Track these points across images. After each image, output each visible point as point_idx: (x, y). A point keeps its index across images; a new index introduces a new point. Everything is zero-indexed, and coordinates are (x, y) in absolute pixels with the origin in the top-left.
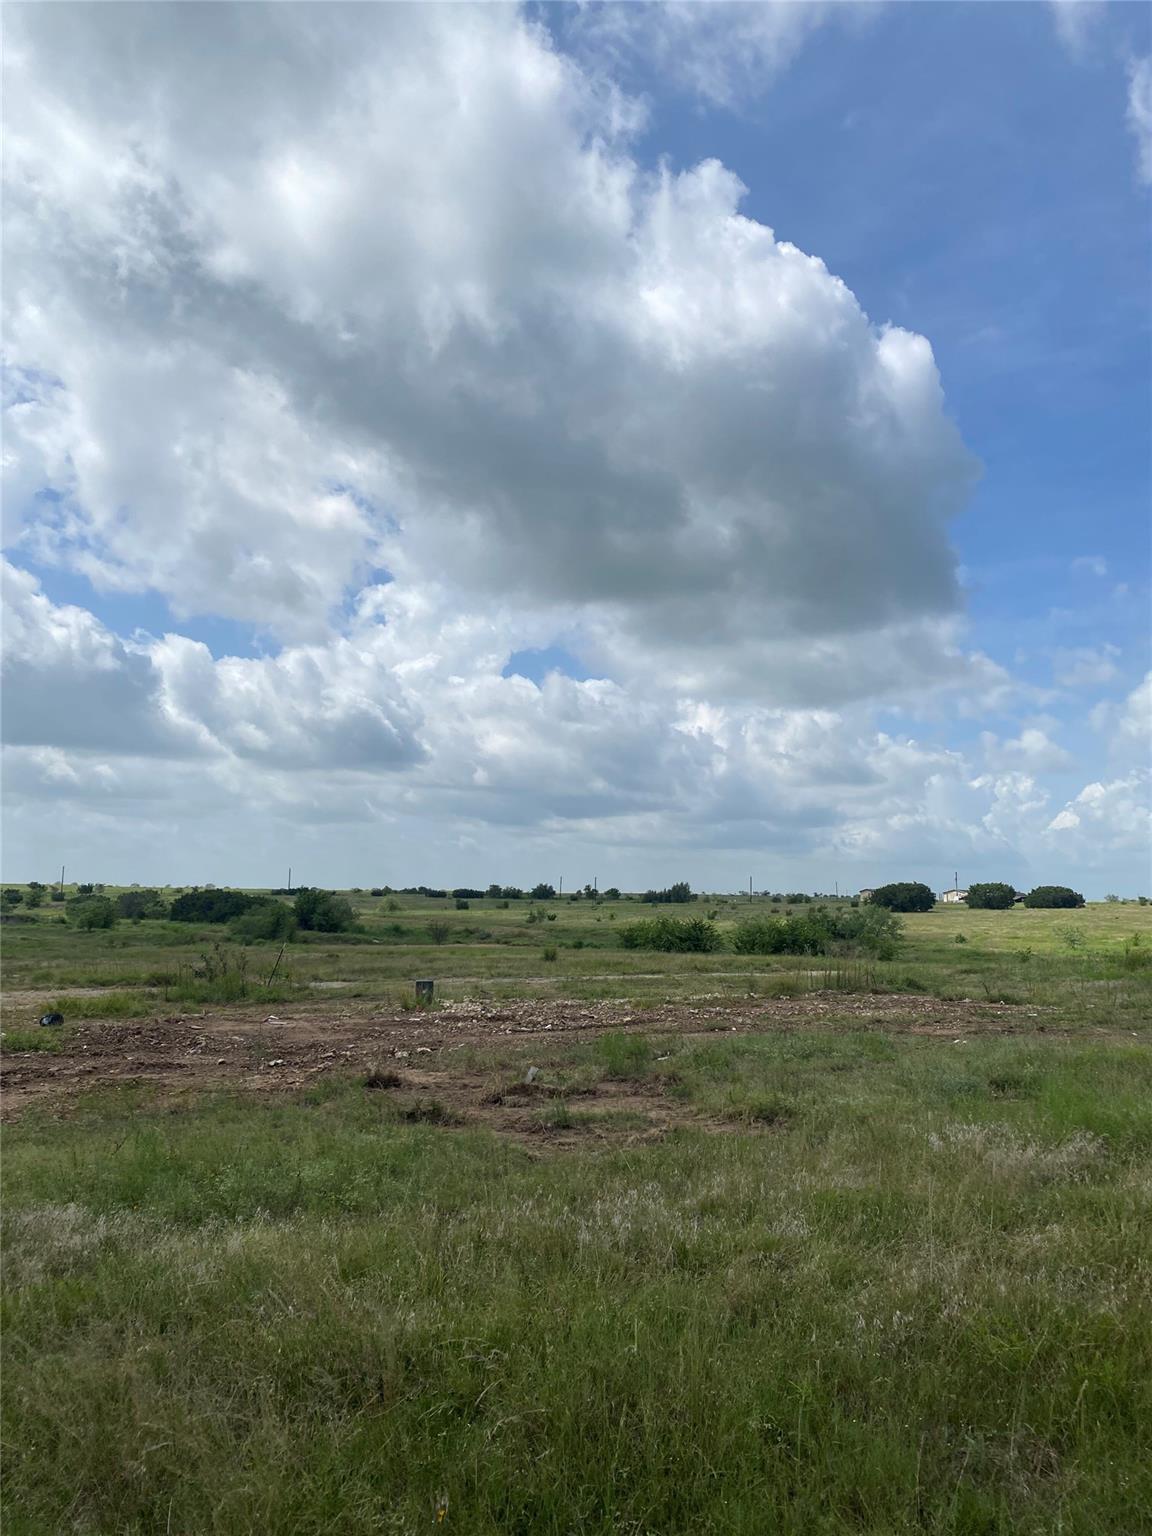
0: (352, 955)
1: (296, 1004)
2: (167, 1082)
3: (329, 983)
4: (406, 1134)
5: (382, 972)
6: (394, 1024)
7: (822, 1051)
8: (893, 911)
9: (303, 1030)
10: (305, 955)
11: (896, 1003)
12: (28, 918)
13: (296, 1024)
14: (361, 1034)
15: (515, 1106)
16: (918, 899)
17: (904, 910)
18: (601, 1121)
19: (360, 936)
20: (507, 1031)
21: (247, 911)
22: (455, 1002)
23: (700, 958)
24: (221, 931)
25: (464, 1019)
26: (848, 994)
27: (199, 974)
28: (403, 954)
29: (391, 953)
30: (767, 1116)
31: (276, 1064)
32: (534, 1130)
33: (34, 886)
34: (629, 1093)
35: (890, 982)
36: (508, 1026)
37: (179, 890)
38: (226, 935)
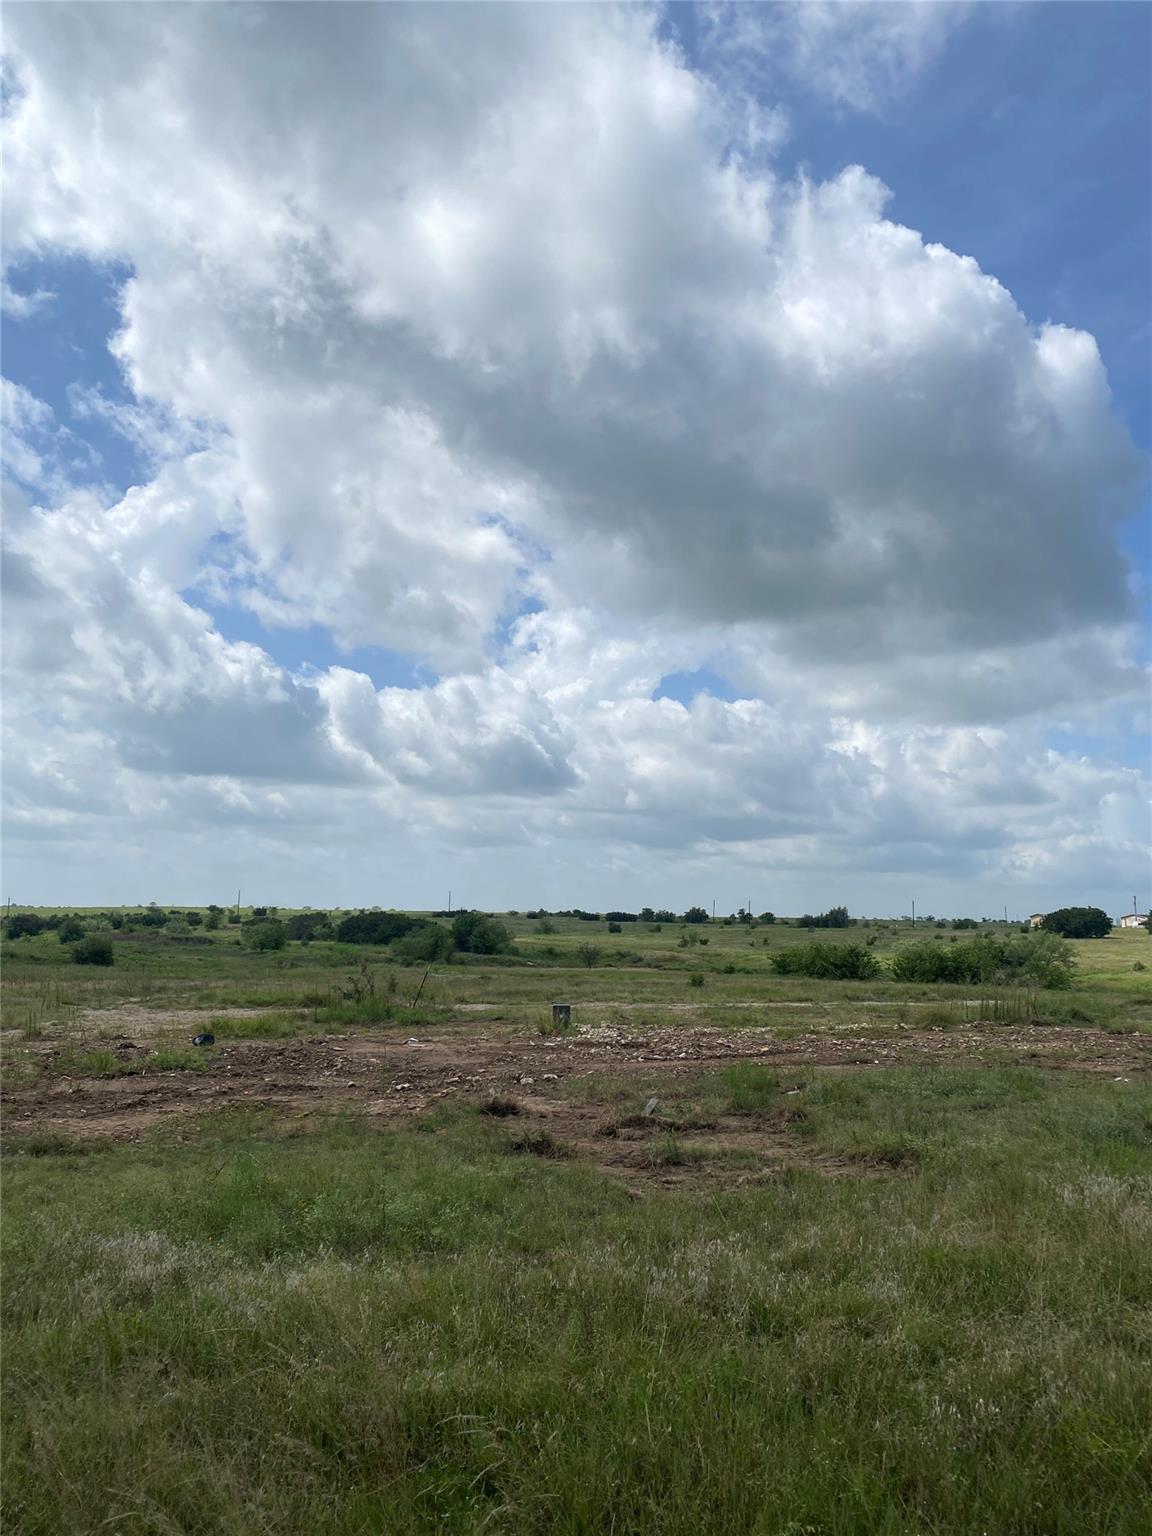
0: (502, 976)
1: (438, 1026)
2: (294, 1104)
3: (474, 1006)
4: (508, 1166)
5: (527, 995)
6: (529, 1048)
7: (964, 1088)
8: (1065, 937)
9: (438, 1053)
10: (460, 976)
11: (1058, 1036)
12: (206, 939)
13: (432, 1048)
14: (495, 1058)
15: (629, 1139)
16: (1091, 924)
17: (1078, 935)
18: (714, 1158)
19: (515, 958)
20: (640, 1059)
21: (407, 933)
22: (592, 1027)
23: (855, 984)
24: (384, 953)
25: (598, 1045)
26: (1007, 1025)
27: (347, 996)
28: (552, 977)
29: (542, 975)
30: (893, 1158)
31: (403, 1088)
32: (643, 1165)
33: (213, 908)
34: (750, 1129)
35: (1053, 1013)
36: (642, 1052)
37: (347, 913)
38: (388, 956)
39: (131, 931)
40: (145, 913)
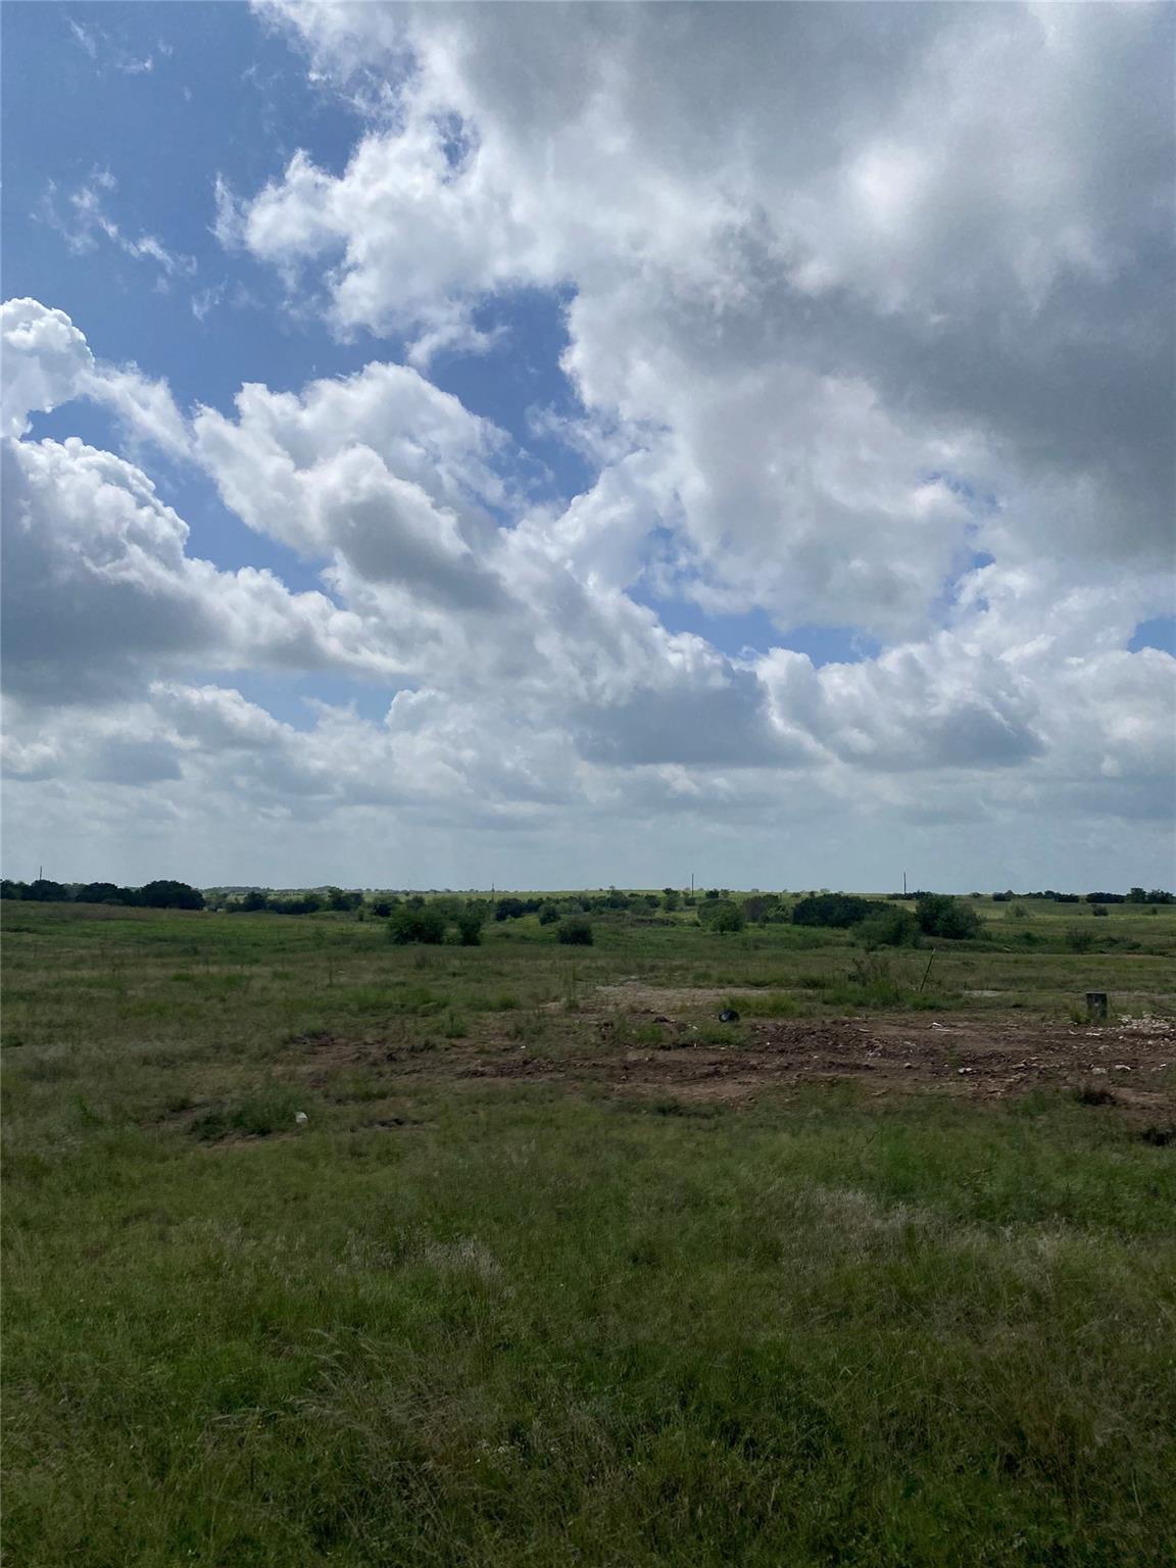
1: (954, 1012)
2: (864, 1082)
3: (981, 992)
5: (1032, 982)
6: (1072, 1038)
9: (973, 1039)
12: (668, 921)
13: (963, 1033)
14: (1039, 1047)
19: (988, 943)
21: (867, 916)
22: (1133, 1018)
24: (844, 936)
25: (1153, 1037)
27: (852, 978)
28: (1044, 964)
31: (965, 1072)
33: (668, 891)
37: (797, 895)
38: (848, 939)
39: (602, 913)
40: (608, 896)
